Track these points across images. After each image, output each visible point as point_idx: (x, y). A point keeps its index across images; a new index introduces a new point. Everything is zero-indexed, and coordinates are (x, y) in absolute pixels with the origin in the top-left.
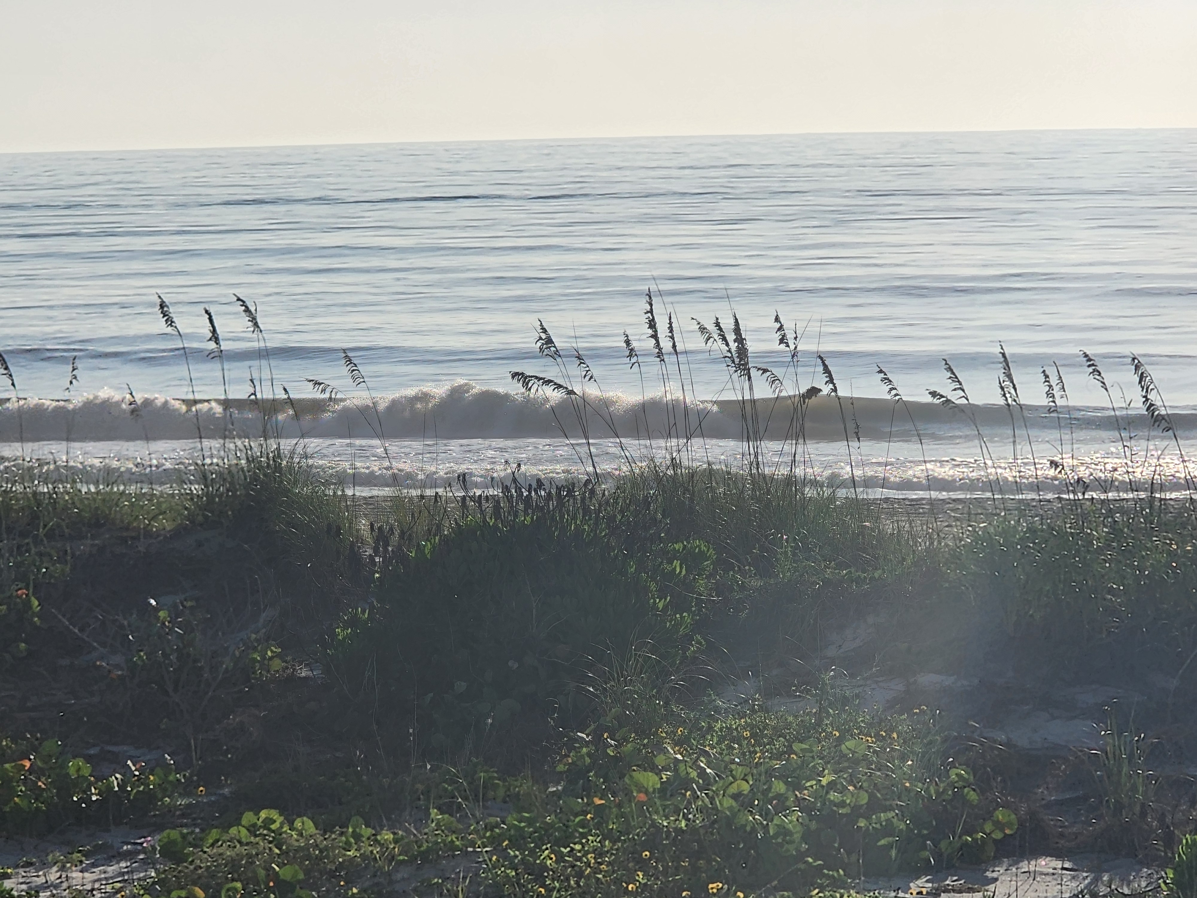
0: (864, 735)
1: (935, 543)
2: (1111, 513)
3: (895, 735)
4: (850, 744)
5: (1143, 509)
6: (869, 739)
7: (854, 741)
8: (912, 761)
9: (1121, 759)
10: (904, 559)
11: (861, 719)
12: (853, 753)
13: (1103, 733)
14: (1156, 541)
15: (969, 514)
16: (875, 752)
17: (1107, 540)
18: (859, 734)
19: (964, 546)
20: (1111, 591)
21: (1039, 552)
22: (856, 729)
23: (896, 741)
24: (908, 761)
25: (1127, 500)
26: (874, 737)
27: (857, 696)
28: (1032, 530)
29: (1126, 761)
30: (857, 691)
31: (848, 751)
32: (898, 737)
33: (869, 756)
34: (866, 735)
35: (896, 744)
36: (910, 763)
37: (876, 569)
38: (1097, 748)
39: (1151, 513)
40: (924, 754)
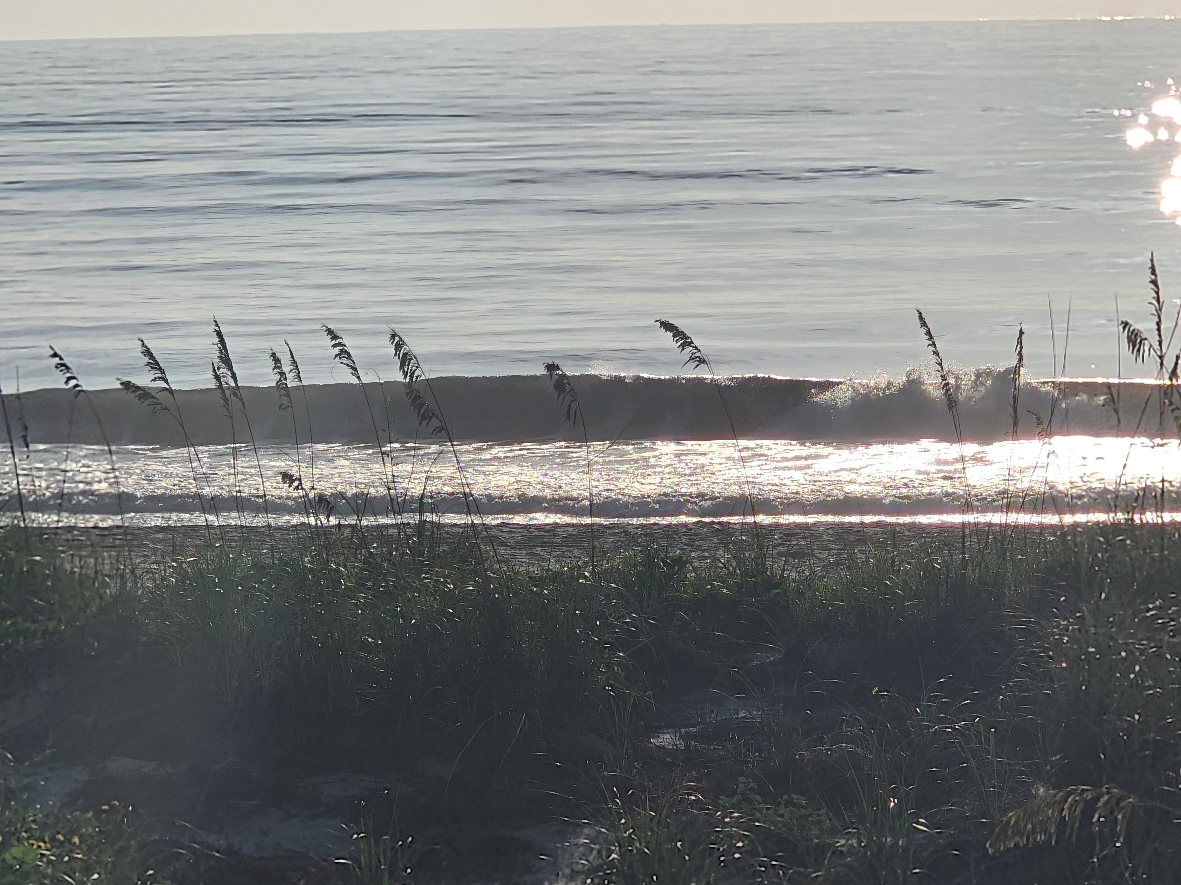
0: (36, 840)
1: (129, 584)
2: (364, 543)
3: (76, 840)
4: (17, 851)
5: (408, 537)
6: (42, 844)
7: (22, 848)
8: (98, 873)
9: (379, 872)
10: (87, 605)
11: (31, 819)
12: (21, 863)
13: (355, 836)
14: (426, 578)
15: (174, 545)
16: (50, 862)
17: (360, 579)
18: (29, 838)
19: (167, 587)
20: (365, 646)
21: (267, 595)
22: (25, 832)
23: (77, 847)
24: (93, 875)
25: (388, 526)
26: (50, 842)
27: (27, 788)
28: (259, 567)
29: (386, 874)
30: (26, 781)
31: (15, 862)
32: (80, 843)
33: (41, 868)
34: (37, 840)
35: (78, 851)
36: (96, 876)
37: (50, 619)
38: (347, 856)
39: (420, 543)
40: (114, 864)
